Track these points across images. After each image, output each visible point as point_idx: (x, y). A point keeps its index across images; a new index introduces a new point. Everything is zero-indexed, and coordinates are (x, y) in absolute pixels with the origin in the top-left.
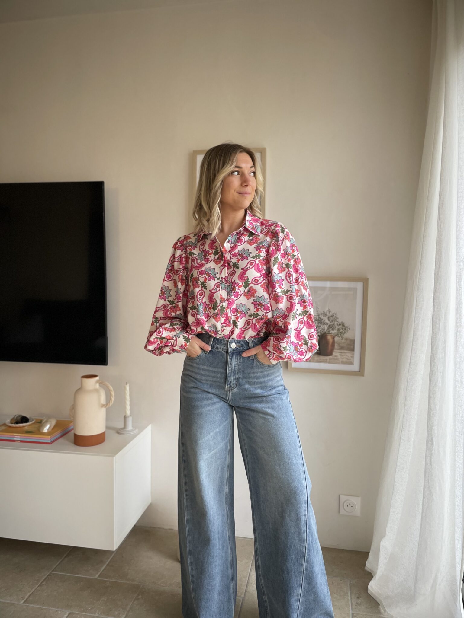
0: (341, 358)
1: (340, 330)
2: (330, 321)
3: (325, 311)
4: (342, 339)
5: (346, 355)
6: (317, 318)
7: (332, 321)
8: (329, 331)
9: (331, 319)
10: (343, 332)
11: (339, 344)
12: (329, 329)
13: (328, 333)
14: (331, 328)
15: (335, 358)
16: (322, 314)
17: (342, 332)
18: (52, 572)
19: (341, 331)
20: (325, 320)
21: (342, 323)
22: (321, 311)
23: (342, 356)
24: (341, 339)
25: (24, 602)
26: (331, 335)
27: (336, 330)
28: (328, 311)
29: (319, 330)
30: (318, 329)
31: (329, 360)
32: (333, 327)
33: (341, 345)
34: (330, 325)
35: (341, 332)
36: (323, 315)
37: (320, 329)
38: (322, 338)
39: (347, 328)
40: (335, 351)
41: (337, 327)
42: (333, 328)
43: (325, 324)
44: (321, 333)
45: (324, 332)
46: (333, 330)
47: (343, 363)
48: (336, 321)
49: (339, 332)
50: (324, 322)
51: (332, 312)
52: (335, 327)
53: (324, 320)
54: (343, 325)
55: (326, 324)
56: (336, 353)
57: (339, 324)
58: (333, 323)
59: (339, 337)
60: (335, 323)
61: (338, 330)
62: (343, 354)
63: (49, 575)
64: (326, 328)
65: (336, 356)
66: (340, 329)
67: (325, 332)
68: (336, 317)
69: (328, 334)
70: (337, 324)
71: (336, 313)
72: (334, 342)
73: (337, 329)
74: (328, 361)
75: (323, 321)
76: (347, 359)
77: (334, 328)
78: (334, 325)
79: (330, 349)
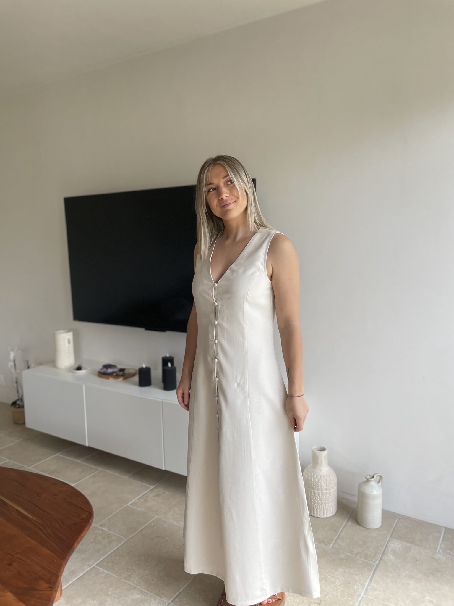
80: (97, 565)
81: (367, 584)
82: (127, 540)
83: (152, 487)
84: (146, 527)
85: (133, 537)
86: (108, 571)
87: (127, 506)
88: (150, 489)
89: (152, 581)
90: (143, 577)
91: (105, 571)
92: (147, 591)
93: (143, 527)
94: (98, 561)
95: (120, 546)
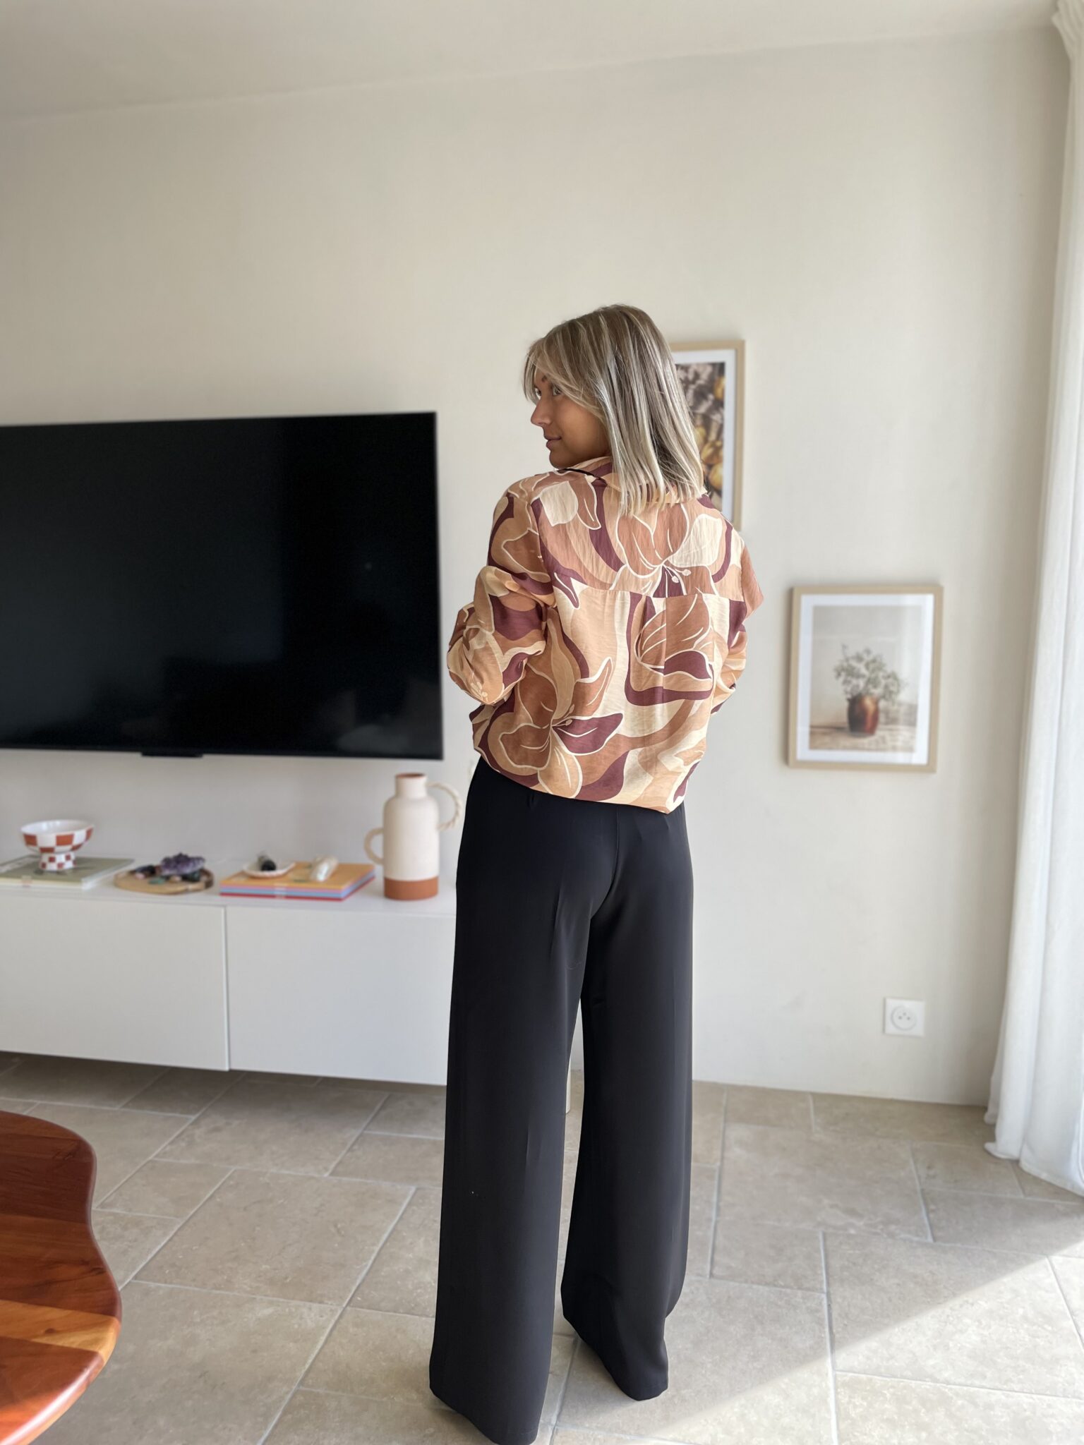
0: (892, 740)
1: (889, 687)
2: (870, 670)
3: (860, 649)
4: (893, 705)
5: (901, 735)
6: (844, 666)
7: (873, 671)
8: (868, 691)
9: (871, 666)
10: (895, 690)
11: (887, 714)
12: (867, 685)
13: (865, 695)
14: (872, 683)
15: (881, 740)
16: (853, 658)
17: (893, 690)
18: (366, 1132)
19: (892, 688)
20: (859, 670)
21: (892, 675)
22: (851, 652)
23: (894, 736)
24: (891, 704)
25: (332, 1174)
26: (872, 699)
27: (880, 687)
28: (865, 651)
29: (849, 689)
30: (847, 687)
31: (870, 743)
32: (876, 681)
33: (890, 715)
34: (869, 681)
35: (890, 691)
36: (855, 660)
37: (849, 686)
38: (855, 703)
39: (902, 682)
40: (880, 726)
41: (883, 682)
42: (874, 683)
43: (859, 676)
44: (851, 694)
45: (858, 692)
46: (875, 687)
47: (895, 748)
48: (881, 670)
49: (887, 690)
50: (858, 672)
51: (875, 652)
52: (880, 682)
53: (858, 668)
54: (896, 678)
55: (861, 676)
56: (880, 732)
57: (886, 675)
58: (875, 674)
59: (888, 699)
60: (878, 674)
61: (886, 687)
62: (895, 733)
63: (361, 1135)
64: (861, 683)
65: (881, 737)
66: (889, 684)
67: (861, 693)
68: (881, 662)
69: (866, 697)
70: (883, 677)
71: (881, 655)
72: (877, 712)
73: (882, 686)
74: (867, 745)
75: (856, 671)
76: (902, 742)
77: (878, 683)
78: (876, 678)
79: (869, 724)
80: (136, 1277)
81: (715, 1199)
82: (184, 1221)
83: (193, 1118)
84: (219, 1188)
85: (196, 1212)
86: (171, 1283)
87: (151, 1161)
88: (190, 1122)
89: (286, 1278)
90: (260, 1276)
91: (163, 1285)
92: (282, 1300)
93: (211, 1193)
94: (134, 1269)
95: (175, 1234)
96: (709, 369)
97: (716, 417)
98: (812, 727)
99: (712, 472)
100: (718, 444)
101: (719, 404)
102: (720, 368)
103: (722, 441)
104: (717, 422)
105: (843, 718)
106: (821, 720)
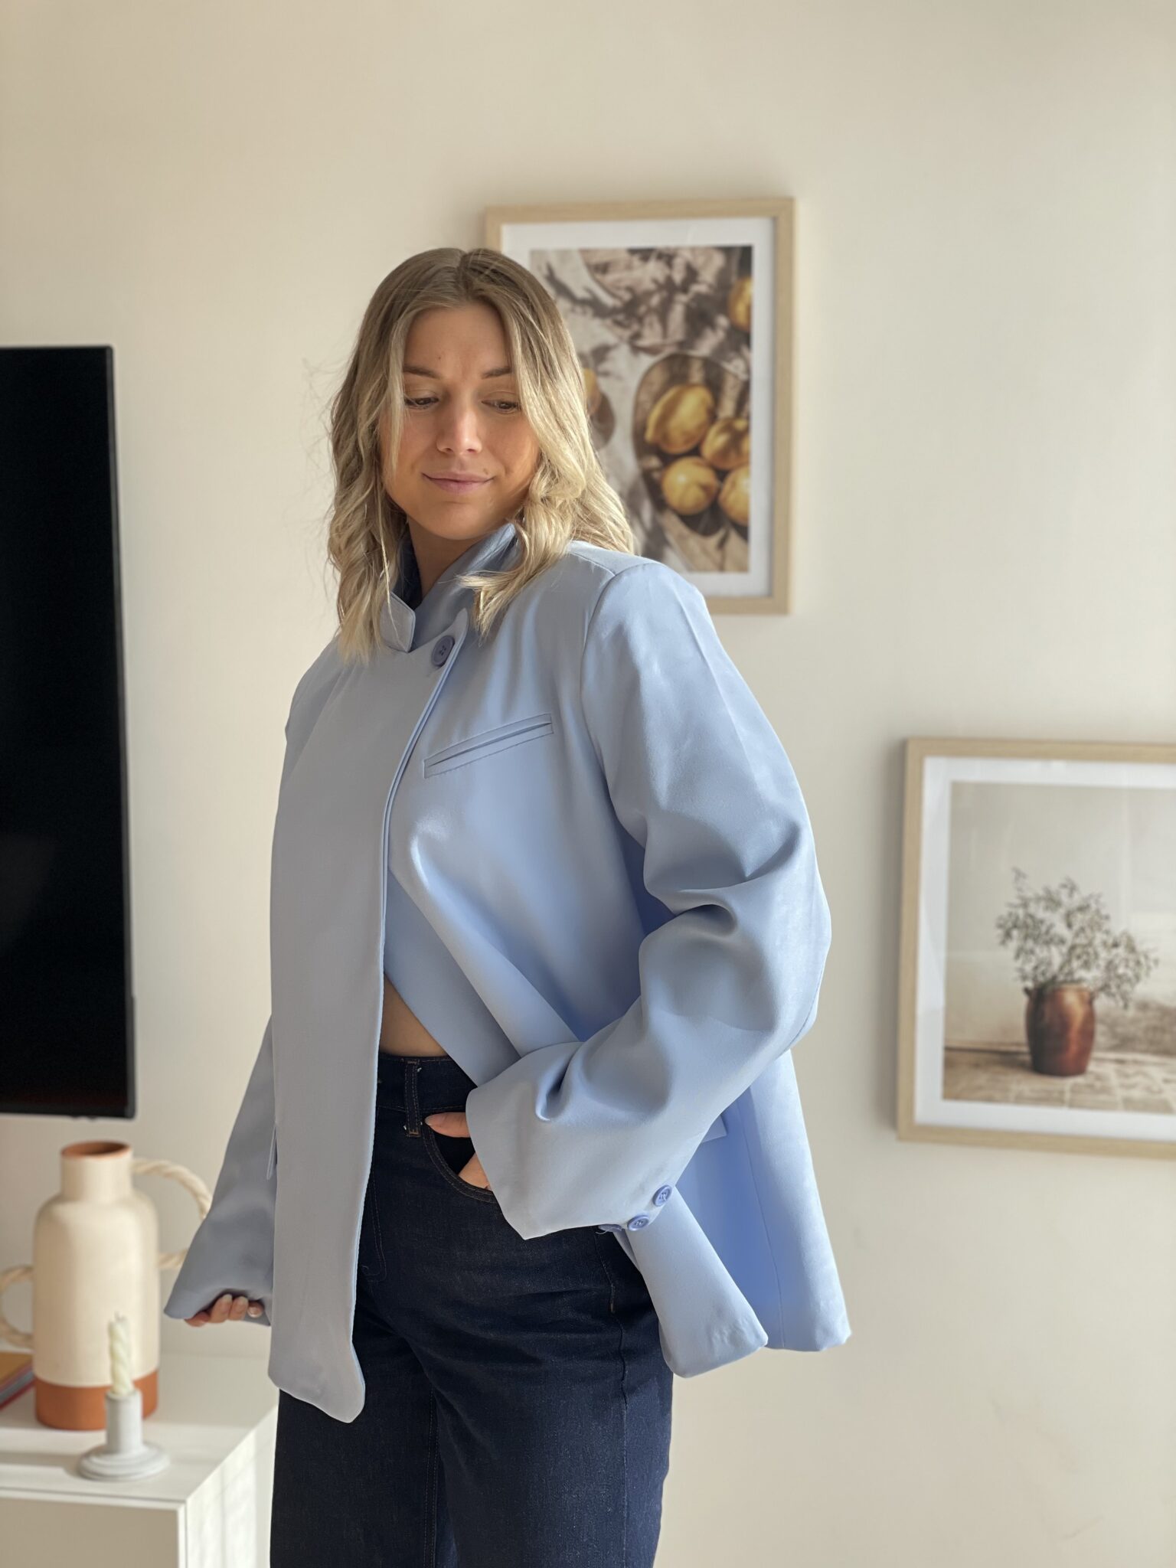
0: (1123, 1086)
1: (1116, 968)
2: (1076, 927)
3: (1054, 886)
4: (1126, 1006)
5: (1145, 1075)
6: (1017, 918)
7: (1082, 929)
8: (1071, 973)
10: (1130, 973)
11: (1112, 1026)
12: (1068, 961)
13: (1065, 982)
14: (1079, 957)
15: (1098, 1084)
16: (1038, 899)
17: (1125, 975)
19: (1121, 970)
20: (1051, 926)
21: (1124, 941)
22: (1034, 887)
23: (1127, 1076)
24: (1121, 1004)
26: (1080, 991)
27: (1098, 966)
28: (1064, 886)
29: (1028, 968)
30: (1024, 963)
31: (1075, 1090)
32: (1088, 954)
33: (1120, 1030)
34: (1073, 948)
35: (1119, 977)
36: (1042, 904)
37: (1030, 961)
38: (1043, 999)
39: (1146, 957)
40: (1096, 1054)
41: (1103, 955)
42: (1085, 957)
43: (1050, 941)
44: (1035, 979)
45: (1049, 975)
46: (1086, 965)
47: (1130, 1105)
48: (1100, 929)
49: (1112, 974)
50: (1047, 932)
51: (1084, 891)
52: (1096, 955)
53: (1048, 923)
54: (1132, 949)
55: (1056, 940)
56: (1102, 1065)
57: (1110, 941)
58: (1086, 937)
59: (1110, 995)
60: (1093, 938)
61: (1110, 966)
62: (1130, 1069)
65: (1099, 1078)
66: (1117, 961)
67: (1054, 978)
68: (1098, 911)
69: (1065, 986)
70: (1105, 944)
71: (1099, 896)
72: (1090, 1017)
73: (1102, 963)
74: (1068, 1096)
75: (1044, 929)
76: (1148, 1089)
77: (1093, 957)
78: (1090, 944)
79: (1074, 1048)
96: (718, 261)
97: (734, 367)
98: (948, 1049)
99: (727, 486)
100: (740, 424)
101: (740, 337)
102: (741, 258)
103: (748, 418)
104: (736, 376)
105: (1018, 1036)
106: (970, 1036)
